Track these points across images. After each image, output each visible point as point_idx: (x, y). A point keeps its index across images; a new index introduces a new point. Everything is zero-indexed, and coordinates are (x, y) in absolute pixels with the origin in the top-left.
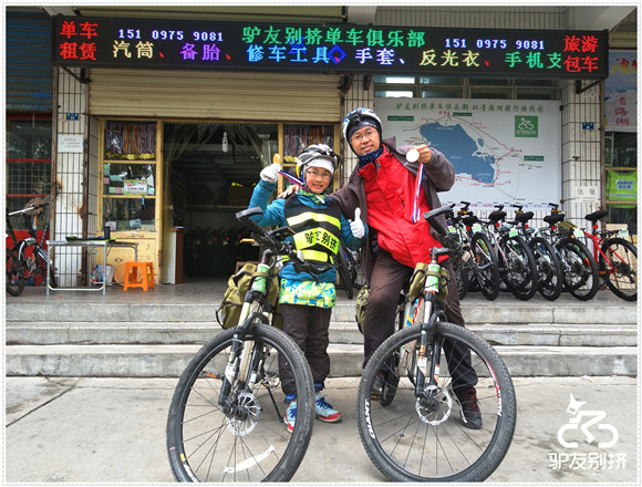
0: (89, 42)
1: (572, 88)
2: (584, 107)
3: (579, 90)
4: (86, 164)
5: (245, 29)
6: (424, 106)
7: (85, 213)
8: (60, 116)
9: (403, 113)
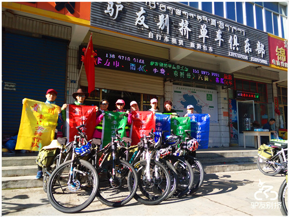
1: (221, 87)
2: (224, 93)
3: (223, 88)
8: (68, 81)
9: (178, 90)
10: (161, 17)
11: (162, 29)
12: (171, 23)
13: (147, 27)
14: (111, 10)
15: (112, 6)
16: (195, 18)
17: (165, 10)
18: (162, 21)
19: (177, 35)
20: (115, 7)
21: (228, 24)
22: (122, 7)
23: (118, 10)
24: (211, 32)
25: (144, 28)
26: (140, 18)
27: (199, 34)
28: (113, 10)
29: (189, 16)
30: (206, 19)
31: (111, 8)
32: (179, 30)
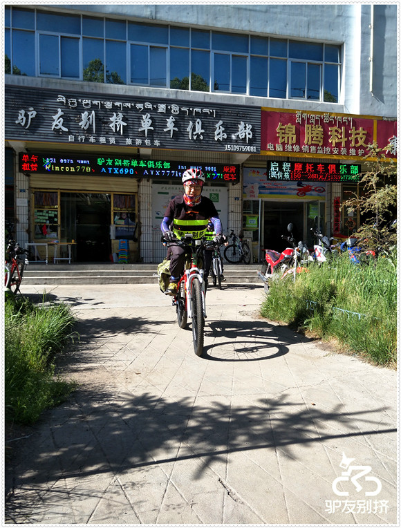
0: (34, 163)
1: (230, 184)
2: (236, 190)
3: (233, 185)
4: (29, 211)
5: (99, 160)
6: (173, 188)
7: (28, 232)
8: (17, 190)
9: (164, 191)
10: (84, 115)
11: (86, 128)
12: (98, 119)
13: (66, 130)
14: (22, 119)
15: (23, 115)
16: (134, 108)
17: (90, 106)
18: (86, 119)
19: (107, 133)
20: (26, 116)
21: (187, 106)
22: (35, 113)
23: (30, 117)
24: (158, 122)
25: (63, 131)
26: (57, 122)
27: (140, 126)
28: (25, 119)
29: (123, 107)
30: (150, 106)
31: (23, 117)
32: (111, 126)
